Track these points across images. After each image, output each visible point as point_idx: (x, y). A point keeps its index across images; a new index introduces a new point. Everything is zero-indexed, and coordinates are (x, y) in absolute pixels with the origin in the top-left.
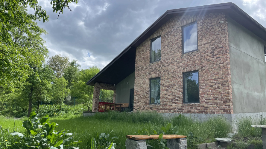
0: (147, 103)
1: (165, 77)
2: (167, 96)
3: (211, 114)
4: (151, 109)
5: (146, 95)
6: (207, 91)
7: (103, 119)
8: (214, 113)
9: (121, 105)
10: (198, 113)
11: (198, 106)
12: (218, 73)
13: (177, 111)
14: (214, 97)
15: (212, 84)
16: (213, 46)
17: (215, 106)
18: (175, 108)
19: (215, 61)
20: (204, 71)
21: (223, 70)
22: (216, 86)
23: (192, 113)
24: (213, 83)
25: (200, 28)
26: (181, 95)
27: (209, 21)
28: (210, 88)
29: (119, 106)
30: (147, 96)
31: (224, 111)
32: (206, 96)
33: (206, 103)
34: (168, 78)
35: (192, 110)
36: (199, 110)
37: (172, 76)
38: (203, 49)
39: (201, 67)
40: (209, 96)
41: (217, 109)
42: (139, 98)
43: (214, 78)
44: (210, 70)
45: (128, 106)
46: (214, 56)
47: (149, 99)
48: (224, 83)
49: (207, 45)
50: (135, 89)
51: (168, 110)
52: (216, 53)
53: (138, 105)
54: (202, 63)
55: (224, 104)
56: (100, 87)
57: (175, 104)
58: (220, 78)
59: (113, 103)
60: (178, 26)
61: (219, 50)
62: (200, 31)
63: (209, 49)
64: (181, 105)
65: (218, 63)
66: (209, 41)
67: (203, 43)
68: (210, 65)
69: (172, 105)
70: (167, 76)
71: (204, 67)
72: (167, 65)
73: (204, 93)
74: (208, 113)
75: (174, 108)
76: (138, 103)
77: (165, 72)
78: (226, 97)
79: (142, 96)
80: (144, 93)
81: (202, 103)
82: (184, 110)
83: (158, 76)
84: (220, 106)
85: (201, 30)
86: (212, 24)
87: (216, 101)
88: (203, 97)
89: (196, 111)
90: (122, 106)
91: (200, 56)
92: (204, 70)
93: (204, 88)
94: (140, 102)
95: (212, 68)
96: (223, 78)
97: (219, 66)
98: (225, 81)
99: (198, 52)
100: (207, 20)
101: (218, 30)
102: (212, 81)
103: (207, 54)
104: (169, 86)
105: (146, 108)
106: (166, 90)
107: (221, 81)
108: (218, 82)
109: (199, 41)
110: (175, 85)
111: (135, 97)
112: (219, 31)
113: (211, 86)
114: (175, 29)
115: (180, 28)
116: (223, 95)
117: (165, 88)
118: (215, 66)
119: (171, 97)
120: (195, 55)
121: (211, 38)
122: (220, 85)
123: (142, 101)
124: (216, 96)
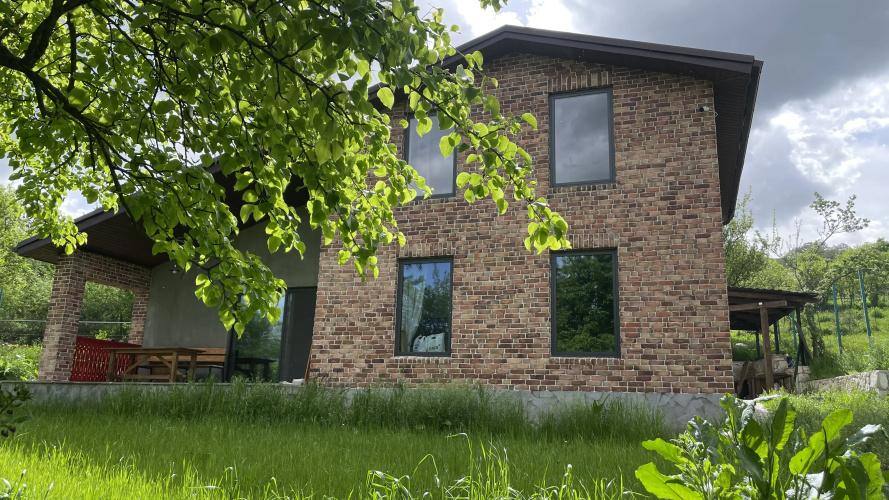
0: (386, 352)
1: (476, 257)
2: (483, 326)
3: (663, 394)
4: (406, 371)
5: (379, 318)
6: (649, 320)
8: (677, 391)
9: (194, 353)
10: (614, 389)
11: (613, 368)
12: (691, 266)
13: (529, 383)
14: (675, 341)
15: (667, 298)
16: (672, 178)
17: (680, 368)
18: (521, 372)
19: (680, 227)
20: (639, 254)
21: (708, 256)
22: (684, 304)
23: (591, 390)
24: (672, 294)
25: (625, 114)
26: (545, 328)
27: (657, 97)
28: (661, 309)
30: (386, 324)
31: (710, 386)
32: (645, 336)
33: (644, 357)
34: (489, 266)
35: (592, 380)
36: (620, 379)
37: (506, 259)
38: (636, 181)
39: (625, 240)
40: (656, 334)
41: (687, 380)
42: (344, 329)
43: (676, 278)
44: (663, 251)
45: (222, 359)
46: (674, 208)
47: (392, 333)
48: (711, 299)
49: (651, 173)
50: (322, 294)
51: (489, 377)
52: (681, 199)
53: (339, 356)
54: (631, 225)
55: (712, 363)
56: (87, 272)
57: (520, 356)
58: (697, 282)
59: (131, 342)
60: (535, 89)
61: (693, 192)
62: (625, 123)
63: (658, 184)
64: (545, 361)
65: (692, 233)
66: (659, 161)
67: (635, 161)
68: (661, 237)
69: (505, 361)
70: (482, 255)
71: (640, 239)
72: (485, 215)
73: (639, 325)
74: (652, 390)
75: (512, 372)
76: (338, 347)
77: (475, 242)
78: (719, 340)
79: (358, 324)
80: (370, 311)
81: (631, 357)
82: (557, 378)
83: (440, 251)
84: (698, 369)
85: (628, 118)
86: (667, 109)
87: (682, 353)
88: (633, 338)
89: (607, 383)
90: (200, 358)
91: (624, 202)
92: (641, 249)
93: (637, 309)
94: (350, 346)
95: (668, 248)
96: (707, 282)
97: (695, 242)
98: (713, 293)
99: (614, 187)
100: (651, 93)
101: (690, 130)
102: (667, 288)
103: (650, 199)
104: (494, 293)
105: (379, 368)
106: (480, 306)
107: (699, 289)
108: (690, 292)
109: (618, 155)
110: (521, 291)
111: (318, 324)
112: (695, 134)
113: (665, 304)
114: (520, 96)
115: (544, 97)
116: (709, 335)
117: (474, 297)
118: (679, 241)
119: (503, 332)
120: (602, 198)
121: (666, 153)
122: (697, 303)
123: (358, 340)
124: (681, 336)
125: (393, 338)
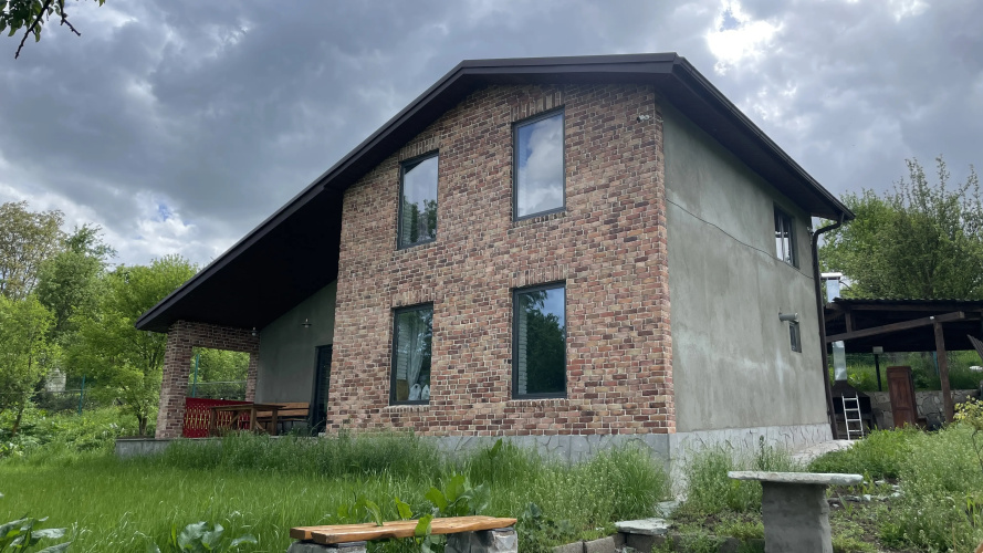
0: (380, 402)
1: (451, 301)
2: (454, 372)
3: (602, 435)
4: (395, 421)
5: (376, 368)
6: (592, 356)
7: (202, 466)
8: (615, 432)
9: (276, 409)
10: (560, 432)
11: (560, 410)
12: (630, 293)
13: (490, 428)
14: (614, 377)
15: (608, 331)
16: (614, 199)
17: (617, 406)
18: (483, 417)
19: (620, 252)
20: (584, 285)
21: (646, 281)
22: (622, 336)
23: (540, 433)
24: (612, 326)
25: (575, 135)
26: (504, 370)
27: (602, 111)
28: (601, 343)
29: (270, 413)
30: (381, 374)
31: (646, 425)
32: (588, 373)
33: (587, 396)
34: (461, 308)
35: (542, 423)
36: (565, 420)
37: (475, 301)
38: (583, 207)
39: (573, 271)
40: (598, 371)
41: (625, 419)
42: (350, 381)
43: (616, 308)
44: (604, 280)
45: (305, 413)
46: (616, 231)
47: (387, 384)
48: (648, 328)
49: (596, 196)
50: (336, 348)
51: (458, 423)
52: (622, 221)
53: (347, 408)
54: (578, 254)
55: (647, 400)
56: (192, 339)
57: (484, 401)
58: (635, 311)
59: (247, 400)
60: (500, 122)
61: (633, 212)
62: (575, 144)
63: (602, 207)
64: (503, 404)
65: (631, 257)
66: (603, 182)
67: (582, 186)
68: (605, 264)
69: (471, 407)
70: (455, 298)
71: (585, 269)
72: (458, 257)
73: (583, 362)
74: (593, 432)
75: (477, 417)
76: (346, 399)
77: (450, 286)
78: (654, 374)
79: (361, 376)
80: (370, 362)
81: (575, 396)
82: (512, 422)
83: (423, 298)
84: (633, 407)
85: (577, 139)
86: (612, 123)
87: (619, 390)
88: (578, 375)
89: (555, 426)
90: (280, 413)
91: (572, 230)
92: (585, 280)
93: (582, 345)
94: (355, 398)
95: (610, 275)
96: (643, 310)
97: (634, 267)
98: (650, 322)
99: (564, 215)
100: (597, 108)
101: (632, 143)
102: (608, 320)
103: (595, 224)
104: (464, 337)
105: (376, 417)
106: (453, 351)
107: (637, 319)
108: (628, 323)
109: (568, 179)
110: (486, 333)
111: (333, 377)
112: (636, 147)
113: (607, 337)
114: (488, 130)
115: (507, 129)
116: (645, 370)
117: (448, 343)
118: (619, 268)
119: (471, 376)
120: (554, 228)
121: (610, 172)
122: (634, 334)
123: (360, 391)
124: (620, 371)
125: (388, 388)
